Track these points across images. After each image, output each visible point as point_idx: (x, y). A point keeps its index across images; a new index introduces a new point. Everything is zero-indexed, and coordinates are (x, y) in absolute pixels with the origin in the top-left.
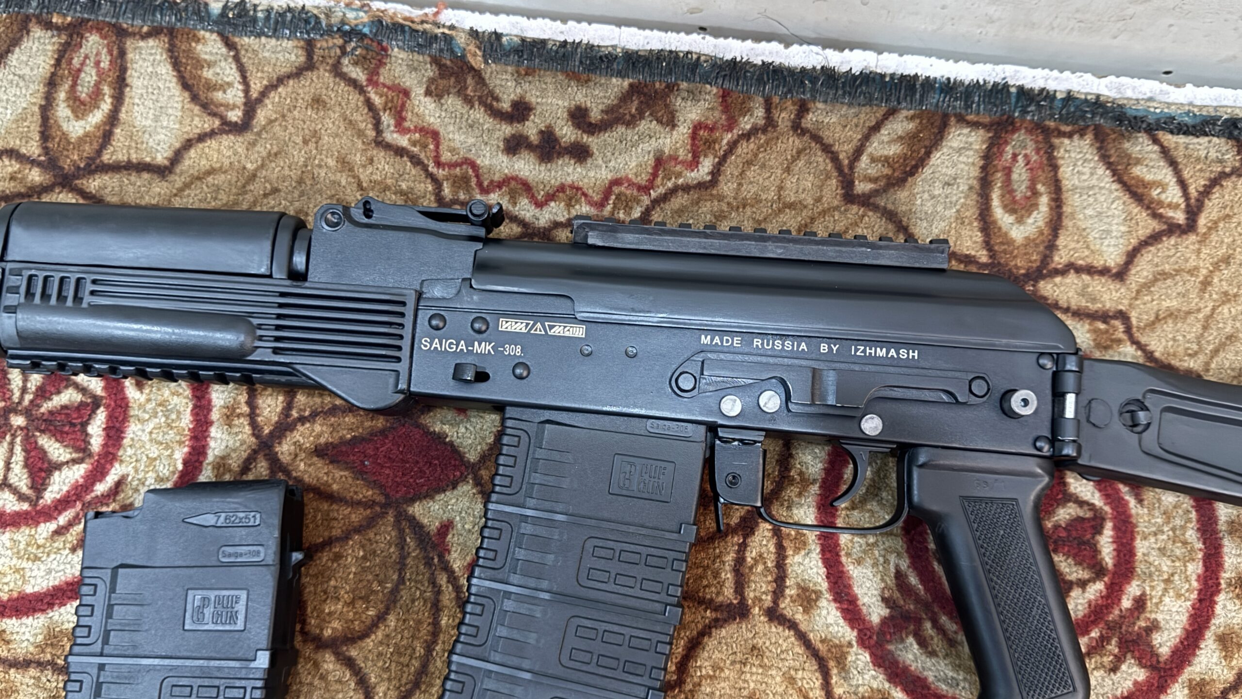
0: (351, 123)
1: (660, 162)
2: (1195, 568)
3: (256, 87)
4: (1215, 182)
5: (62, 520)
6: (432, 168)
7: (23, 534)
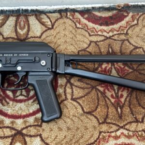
4: (57, 20)
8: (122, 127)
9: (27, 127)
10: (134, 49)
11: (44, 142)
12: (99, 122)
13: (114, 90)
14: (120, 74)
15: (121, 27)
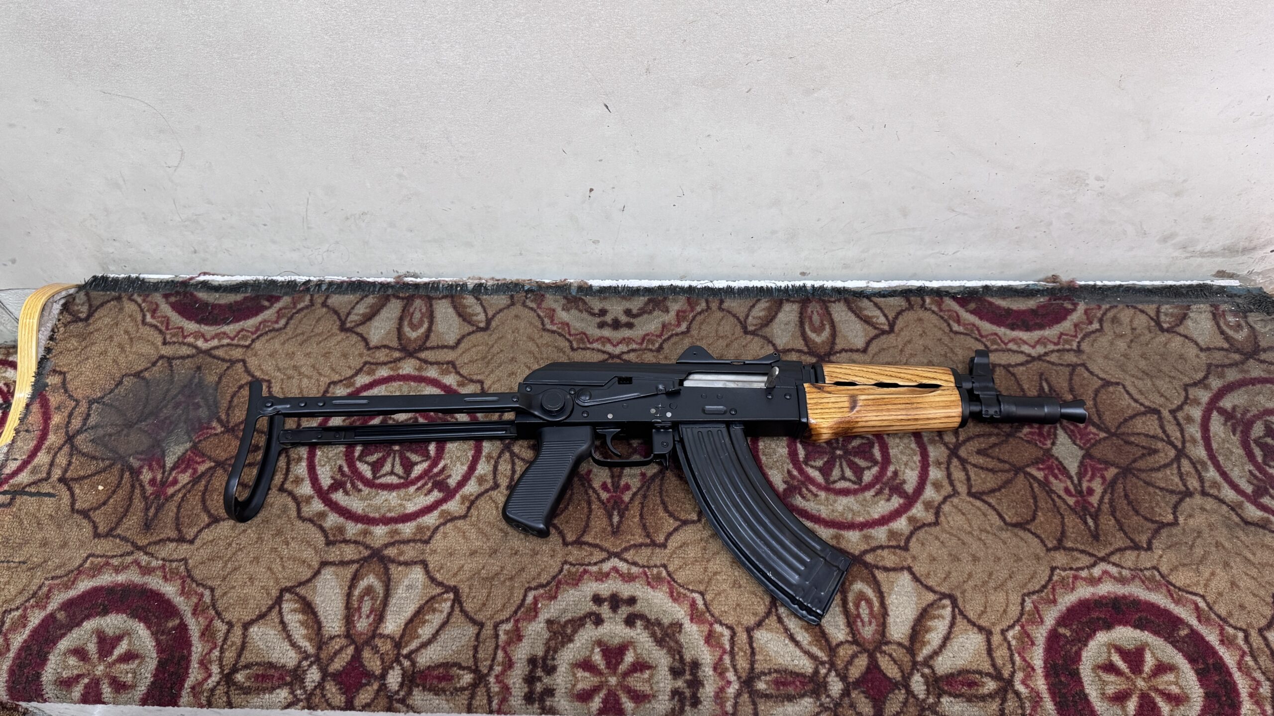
0: (531, 323)
1: (664, 326)
2: (917, 458)
3: (490, 314)
4: (899, 313)
5: (419, 484)
6: (567, 336)
7: (402, 492)
8: (1103, 559)
9: (873, 550)
10: (1103, 386)
11: (921, 583)
12: (1045, 546)
13: (1071, 478)
14: (1078, 442)
15: (1062, 334)
